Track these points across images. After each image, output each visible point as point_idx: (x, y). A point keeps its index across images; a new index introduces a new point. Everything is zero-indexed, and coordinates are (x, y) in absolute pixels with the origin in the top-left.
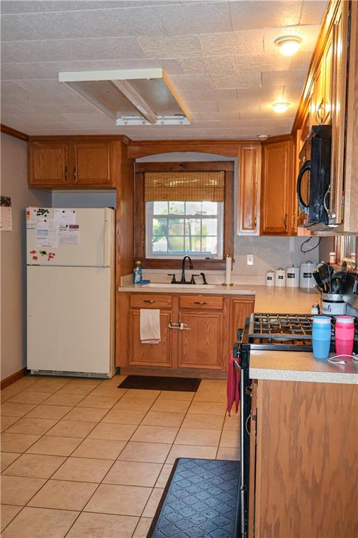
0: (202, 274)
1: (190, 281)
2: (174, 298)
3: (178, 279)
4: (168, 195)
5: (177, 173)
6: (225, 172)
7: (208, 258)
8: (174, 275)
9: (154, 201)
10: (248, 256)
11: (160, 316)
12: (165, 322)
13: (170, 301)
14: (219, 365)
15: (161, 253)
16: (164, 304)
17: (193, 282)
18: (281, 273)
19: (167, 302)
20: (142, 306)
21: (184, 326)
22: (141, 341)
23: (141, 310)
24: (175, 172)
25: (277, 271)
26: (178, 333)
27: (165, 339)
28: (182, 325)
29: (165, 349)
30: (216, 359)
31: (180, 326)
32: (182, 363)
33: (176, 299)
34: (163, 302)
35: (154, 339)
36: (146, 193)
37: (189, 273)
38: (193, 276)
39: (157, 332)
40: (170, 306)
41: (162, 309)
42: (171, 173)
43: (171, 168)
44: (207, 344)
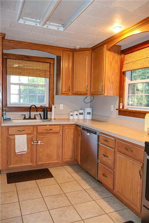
0: (40, 114)
1: (34, 118)
2: (34, 128)
3: (27, 117)
4: (20, 72)
5: (25, 61)
6: (50, 63)
7: (42, 106)
8: (25, 115)
9: (11, 75)
10: (61, 105)
11: (27, 138)
12: (30, 141)
13: (32, 129)
14: (58, 160)
15: (15, 104)
16: (29, 132)
17: (35, 118)
18: (76, 113)
19: (30, 130)
20: (16, 133)
21: (40, 143)
22: (16, 153)
23: (15, 136)
24: (25, 60)
25: (74, 112)
26: (37, 146)
27: (29, 151)
28: (39, 142)
29: (29, 156)
30: (56, 157)
31: (38, 142)
32: (38, 162)
33: (35, 128)
34: (29, 130)
35: (24, 151)
36: (8, 70)
37: (33, 114)
38: (35, 115)
39: (25, 147)
40: (32, 132)
41: (27, 134)
42: (22, 61)
43: (22, 58)
44: (52, 150)
